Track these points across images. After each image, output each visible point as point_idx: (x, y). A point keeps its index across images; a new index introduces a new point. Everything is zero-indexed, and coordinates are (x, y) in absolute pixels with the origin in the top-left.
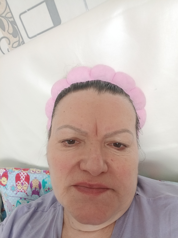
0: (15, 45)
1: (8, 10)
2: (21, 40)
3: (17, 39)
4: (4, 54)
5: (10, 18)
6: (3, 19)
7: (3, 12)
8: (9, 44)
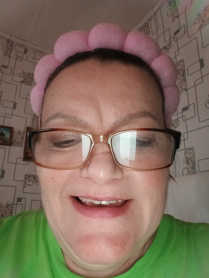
0: (191, 173)
1: (193, 157)
2: (195, 171)
3: (193, 170)
4: (183, 175)
5: (194, 160)
6: (189, 160)
7: (191, 157)
8: (188, 172)
